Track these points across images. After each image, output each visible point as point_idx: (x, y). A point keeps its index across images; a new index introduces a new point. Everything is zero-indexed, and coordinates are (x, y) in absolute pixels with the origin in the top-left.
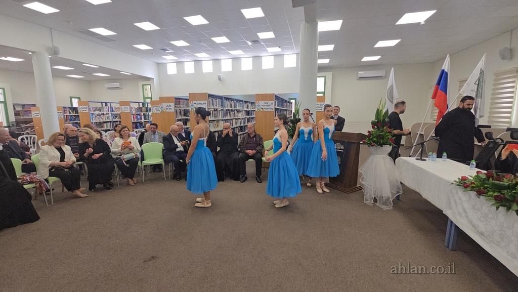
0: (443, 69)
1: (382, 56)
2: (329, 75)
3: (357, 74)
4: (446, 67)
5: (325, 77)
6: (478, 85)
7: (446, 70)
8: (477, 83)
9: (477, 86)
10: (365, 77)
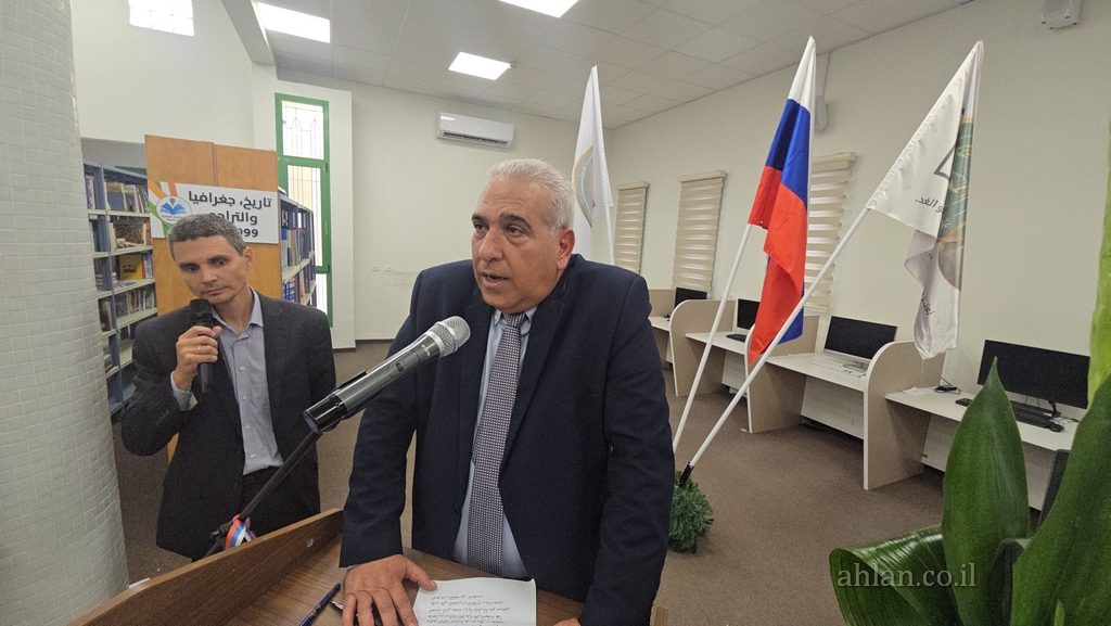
0: (790, 98)
1: (514, 64)
2: (341, 100)
3: (438, 119)
4: (802, 89)
5: (325, 105)
6: (952, 179)
7: (805, 103)
8: (947, 169)
9: (946, 182)
10: (460, 136)
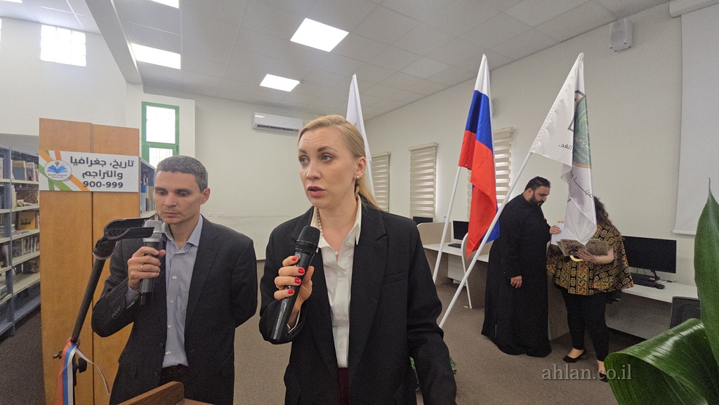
0: (476, 89)
1: (302, 81)
3: (253, 117)
4: (482, 84)
5: (177, 109)
6: (576, 131)
7: (485, 92)
9: (572, 133)
10: (268, 127)
